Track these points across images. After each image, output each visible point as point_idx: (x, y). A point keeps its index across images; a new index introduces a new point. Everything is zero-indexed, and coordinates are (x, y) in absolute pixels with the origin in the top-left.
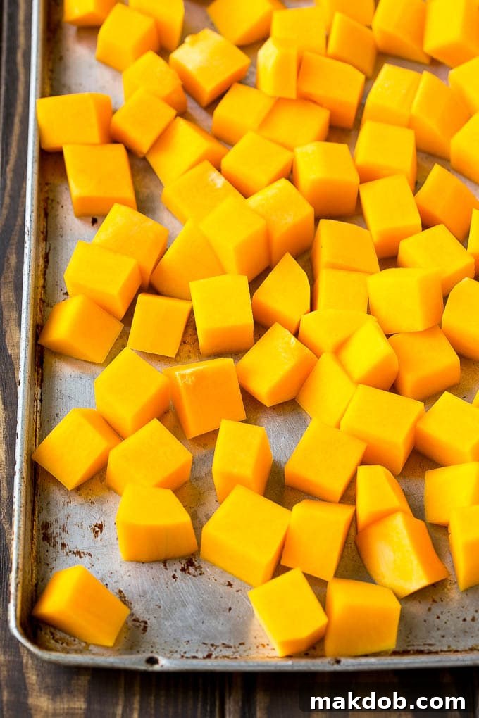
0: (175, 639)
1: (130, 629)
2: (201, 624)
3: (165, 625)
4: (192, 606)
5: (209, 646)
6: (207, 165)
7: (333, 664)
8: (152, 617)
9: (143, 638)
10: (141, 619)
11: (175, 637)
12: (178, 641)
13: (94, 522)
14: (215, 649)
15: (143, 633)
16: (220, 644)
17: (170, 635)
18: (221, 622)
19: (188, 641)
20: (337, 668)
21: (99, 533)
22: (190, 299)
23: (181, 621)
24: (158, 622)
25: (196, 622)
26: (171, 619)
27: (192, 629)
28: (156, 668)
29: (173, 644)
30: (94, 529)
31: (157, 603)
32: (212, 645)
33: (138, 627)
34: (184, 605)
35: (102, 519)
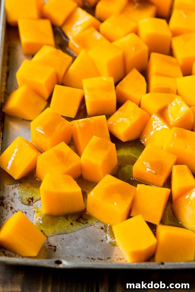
0: (71, 255)
1: (46, 250)
2: (86, 248)
3: (66, 248)
4: (81, 239)
5: (91, 259)
6: (92, 29)
7: (160, 265)
8: (59, 244)
9: (54, 255)
10: (53, 245)
11: (72, 254)
12: (73, 257)
13: (29, 197)
14: (94, 261)
15: (54, 252)
16: (97, 258)
17: (69, 253)
18: (97, 247)
19: (79, 257)
20: (162, 267)
21: (31, 202)
22: (82, 88)
23: (75, 246)
24: (63, 247)
25: (83, 247)
26: (70, 245)
27: (81, 251)
28: (61, 266)
29: (71, 258)
30: (28, 201)
31: (62, 237)
32: (92, 259)
33: (51, 249)
34: (77, 238)
35: (33, 195)
